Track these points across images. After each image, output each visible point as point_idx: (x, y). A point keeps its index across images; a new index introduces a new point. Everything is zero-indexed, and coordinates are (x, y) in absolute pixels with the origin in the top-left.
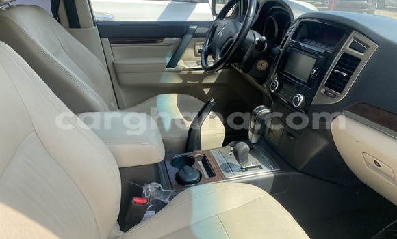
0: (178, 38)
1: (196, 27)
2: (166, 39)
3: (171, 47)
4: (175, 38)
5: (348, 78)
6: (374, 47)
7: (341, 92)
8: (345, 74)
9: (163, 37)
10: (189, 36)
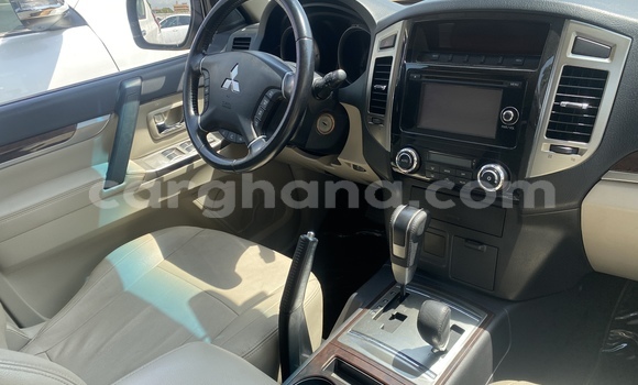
0: (107, 117)
1: (138, 82)
2: (80, 126)
3: (96, 139)
4: (100, 119)
5: (594, 112)
6: (624, 43)
7: (587, 139)
8: (585, 106)
9: (71, 126)
10: (131, 107)
